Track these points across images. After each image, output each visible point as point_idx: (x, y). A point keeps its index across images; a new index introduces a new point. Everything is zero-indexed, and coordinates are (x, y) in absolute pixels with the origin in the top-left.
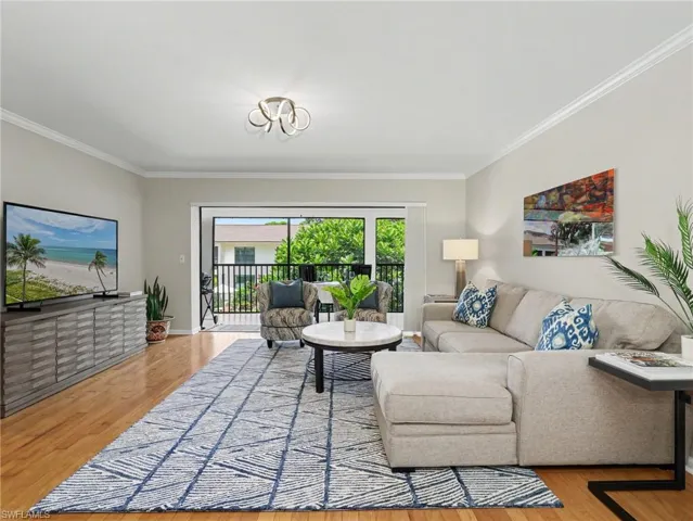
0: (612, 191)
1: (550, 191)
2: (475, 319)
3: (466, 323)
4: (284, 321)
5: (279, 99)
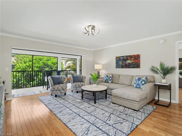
0: (140, 58)
1: (124, 56)
2: (110, 81)
3: (108, 82)
4: (62, 88)
5: (90, 26)
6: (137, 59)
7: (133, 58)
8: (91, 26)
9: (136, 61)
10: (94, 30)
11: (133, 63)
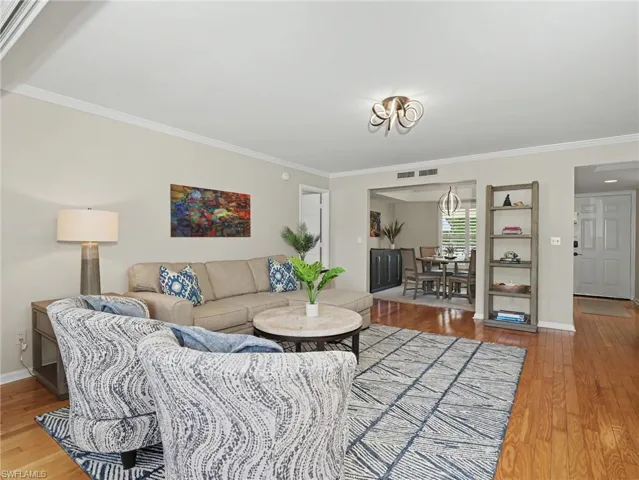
6: (243, 207)
7: (234, 204)
8: (394, 101)
9: (242, 214)
10: (405, 111)
11: (233, 219)
